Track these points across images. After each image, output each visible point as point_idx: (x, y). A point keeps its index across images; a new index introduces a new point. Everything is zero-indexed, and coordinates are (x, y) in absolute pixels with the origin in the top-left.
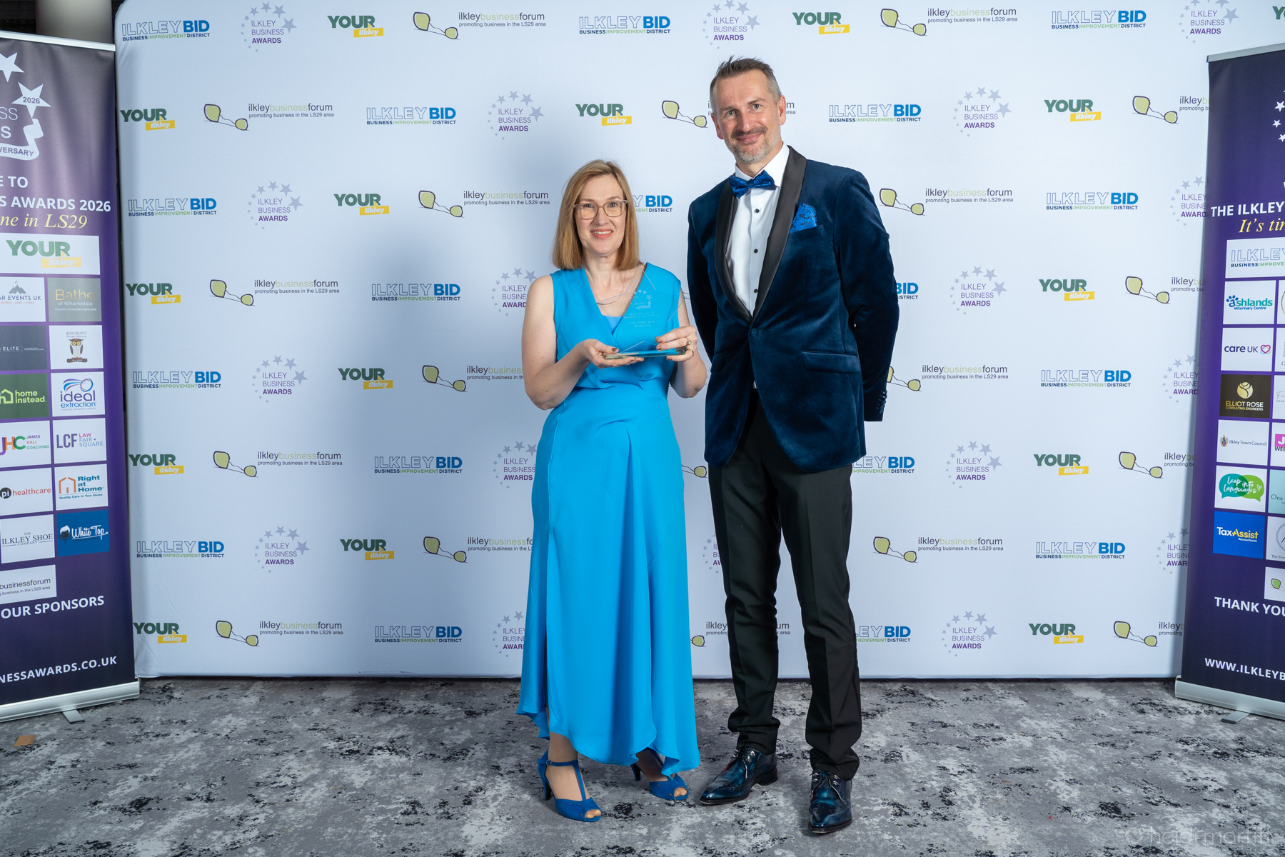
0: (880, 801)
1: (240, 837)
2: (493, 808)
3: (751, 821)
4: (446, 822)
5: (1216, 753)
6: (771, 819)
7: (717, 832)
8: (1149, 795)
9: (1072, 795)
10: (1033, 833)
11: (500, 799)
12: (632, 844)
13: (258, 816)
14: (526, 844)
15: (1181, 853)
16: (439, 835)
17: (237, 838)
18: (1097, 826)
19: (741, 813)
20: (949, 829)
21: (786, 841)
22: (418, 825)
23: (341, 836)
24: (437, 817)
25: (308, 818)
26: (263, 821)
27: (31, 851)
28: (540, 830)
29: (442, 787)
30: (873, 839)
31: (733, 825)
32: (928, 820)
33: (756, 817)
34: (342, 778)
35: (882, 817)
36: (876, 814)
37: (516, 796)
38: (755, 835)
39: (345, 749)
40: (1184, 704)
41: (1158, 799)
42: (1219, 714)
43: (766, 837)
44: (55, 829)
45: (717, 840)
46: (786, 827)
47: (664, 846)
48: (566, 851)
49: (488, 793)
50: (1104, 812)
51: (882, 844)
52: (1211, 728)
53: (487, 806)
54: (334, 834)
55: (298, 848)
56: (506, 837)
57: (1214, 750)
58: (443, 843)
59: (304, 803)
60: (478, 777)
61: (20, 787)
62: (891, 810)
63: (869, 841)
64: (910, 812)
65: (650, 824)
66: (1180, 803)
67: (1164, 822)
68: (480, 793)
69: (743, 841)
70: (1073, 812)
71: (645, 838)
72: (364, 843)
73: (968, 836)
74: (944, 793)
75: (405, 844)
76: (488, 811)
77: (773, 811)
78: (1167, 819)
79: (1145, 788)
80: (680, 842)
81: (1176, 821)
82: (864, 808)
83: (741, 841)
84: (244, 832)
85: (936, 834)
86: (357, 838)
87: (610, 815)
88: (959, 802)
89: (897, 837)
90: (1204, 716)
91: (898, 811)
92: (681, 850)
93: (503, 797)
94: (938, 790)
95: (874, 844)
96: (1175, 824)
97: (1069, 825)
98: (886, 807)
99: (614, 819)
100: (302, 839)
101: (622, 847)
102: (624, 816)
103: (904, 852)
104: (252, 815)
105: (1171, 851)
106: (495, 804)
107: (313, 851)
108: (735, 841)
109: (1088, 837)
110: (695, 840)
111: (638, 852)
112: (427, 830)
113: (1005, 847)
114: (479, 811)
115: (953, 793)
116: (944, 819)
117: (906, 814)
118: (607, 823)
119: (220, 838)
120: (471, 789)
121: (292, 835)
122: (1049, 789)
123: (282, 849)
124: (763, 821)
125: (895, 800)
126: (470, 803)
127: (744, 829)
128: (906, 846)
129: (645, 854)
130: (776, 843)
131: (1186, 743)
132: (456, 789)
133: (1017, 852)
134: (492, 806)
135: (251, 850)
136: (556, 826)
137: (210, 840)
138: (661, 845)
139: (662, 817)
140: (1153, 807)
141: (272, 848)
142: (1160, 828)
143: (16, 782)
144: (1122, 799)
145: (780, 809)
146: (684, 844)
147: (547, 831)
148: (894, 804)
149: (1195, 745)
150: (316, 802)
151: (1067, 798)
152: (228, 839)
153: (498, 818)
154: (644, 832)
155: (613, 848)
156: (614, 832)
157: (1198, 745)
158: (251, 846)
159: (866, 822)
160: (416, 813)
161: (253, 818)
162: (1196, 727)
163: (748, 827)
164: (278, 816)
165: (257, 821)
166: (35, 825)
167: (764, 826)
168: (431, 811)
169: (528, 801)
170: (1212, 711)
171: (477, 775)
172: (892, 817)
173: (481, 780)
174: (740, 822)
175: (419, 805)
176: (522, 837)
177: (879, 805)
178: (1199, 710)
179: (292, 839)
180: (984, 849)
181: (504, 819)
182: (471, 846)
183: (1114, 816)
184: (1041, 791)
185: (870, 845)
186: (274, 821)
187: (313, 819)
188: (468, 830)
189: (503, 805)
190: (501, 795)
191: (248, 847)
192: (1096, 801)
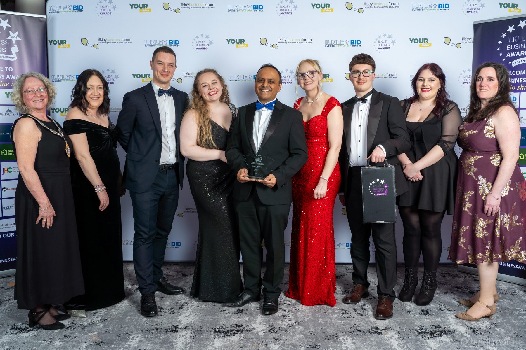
0: (338, 309)
1: (94, 320)
2: (190, 310)
3: (288, 316)
4: (172, 315)
5: (469, 292)
6: (296, 315)
7: (275, 320)
8: (441, 307)
9: (411, 307)
10: (394, 321)
11: (193, 307)
12: (242, 323)
13: (101, 313)
14: (202, 323)
15: (449, 328)
16: (169, 320)
17: (93, 320)
18: (419, 318)
19: (284, 312)
20: (363, 319)
21: (300, 323)
22: (162, 316)
23: (133, 320)
24: (169, 313)
25: (120, 313)
26: (103, 314)
27: (15, 324)
28: (208, 318)
29: (171, 302)
30: (333, 322)
31: (281, 317)
32: (355, 316)
33: (290, 314)
34: (134, 299)
35: (338, 314)
36: (336, 313)
37: (200, 306)
38: (289, 321)
39: (135, 288)
40: (461, 274)
41: (444, 309)
42: (474, 277)
43: (293, 321)
44: (24, 317)
45: (274, 322)
46: (301, 318)
47: (254, 324)
48: (217, 326)
49: (189, 305)
50: (422, 313)
51: (337, 324)
52: (469, 282)
53: (188, 309)
54: (130, 319)
55: (116, 324)
56: (195, 321)
57: (469, 291)
58: (171, 322)
59: (119, 308)
60: (186, 299)
61: (11, 301)
62: (342, 312)
63: (332, 323)
64: (349, 313)
65: (250, 316)
66: (452, 310)
67: (444, 317)
68: (186, 305)
69: (284, 323)
70: (411, 313)
71: (247, 321)
72: (141, 322)
73: (369, 322)
74: (363, 306)
75: (157, 323)
76: (188, 311)
77: (297, 312)
78: (446, 316)
79: (440, 305)
80: (260, 323)
81: (449, 316)
82: (332, 311)
83: (283, 322)
84: (96, 318)
85: (357, 321)
86: (138, 320)
87: (235, 313)
88: (368, 309)
89: (343, 322)
90: (468, 278)
91: (344, 312)
92: (260, 326)
93: (195, 306)
94: (361, 305)
95: (334, 324)
96: (449, 318)
97: (408, 318)
98: (340, 311)
99: (236, 315)
100: (118, 321)
101: (239, 324)
102: (240, 313)
103: (345, 327)
104: (99, 312)
105: (445, 327)
106: (192, 309)
107: (122, 325)
108: (281, 323)
109: (415, 322)
110: (266, 322)
111: (244, 326)
112: (165, 318)
113: (383, 325)
114: (185, 311)
115: (366, 306)
116: (362, 315)
117: (347, 313)
118: (234, 316)
119: (87, 320)
120: (182, 303)
121: (114, 319)
122: (403, 305)
123: (110, 324)
124: (293, 316)
125: (344, 308)
126: (182, 308)
127: (285, 318)
128: (346, 325)
129: (247, 327)
130: (297, 323)
131: (459, 288)
132: (177, 303)
133: (387, 327)
134: (190, 309)
135: (98, 325)
136: (214, 317)
137: (83, 321)
138: (253, 324)
139: (254, 314)
140: (442, 312)
141: (106, 324)
142: (442, 319)
143: (9, 299)
144: (430, 308)
145: (300, 311)
146: (262, 324)
147: (210, 319)
148: (343, 310)
149: (462, 289)
150: (123, 308)
151: (409, 308)
152: (90, 321)
153: (192, 314)
154: (247, 319)
155: (235, 325)
156: (236, 319)
157: (463, 289)
158: (98, 323)
159: (332, 316)
160: (161, 312)
161: (99, 313)
162: (463, 282)
163: (287, 318)
164: (109, 312)
165: (101, 314)
166: (17, 315)
167: (293, 317)
168: (167, 311)
169: (204, 308)
170: (471, 276)
171: (185, 298)
172: (342, 314)
173: (187, 300)
174: (284, 316)
175: (162, 309)
176: (201, 321)
177: (337, 310)
178: (466, 276)
179: (114, 321)
180: (375, 326)
181: (194, 314)
182: (181, 324)
183: (426, 315)
184: (400, 305)
185: (332, 325)
186: (107, 314)
187: (122, 314)
188: (180, 318)
189: (194, 309)
190: (194, 306)
191: (97, 323)
192: (420, 309)
